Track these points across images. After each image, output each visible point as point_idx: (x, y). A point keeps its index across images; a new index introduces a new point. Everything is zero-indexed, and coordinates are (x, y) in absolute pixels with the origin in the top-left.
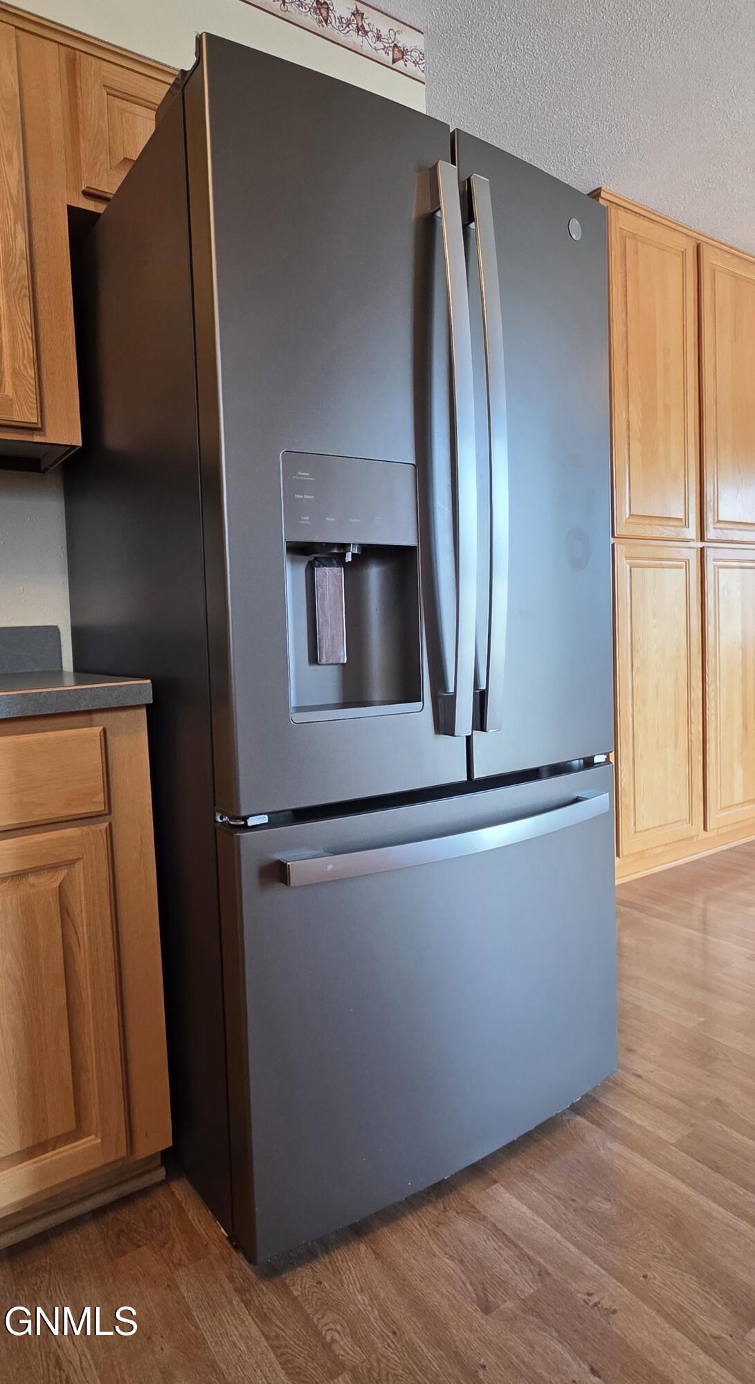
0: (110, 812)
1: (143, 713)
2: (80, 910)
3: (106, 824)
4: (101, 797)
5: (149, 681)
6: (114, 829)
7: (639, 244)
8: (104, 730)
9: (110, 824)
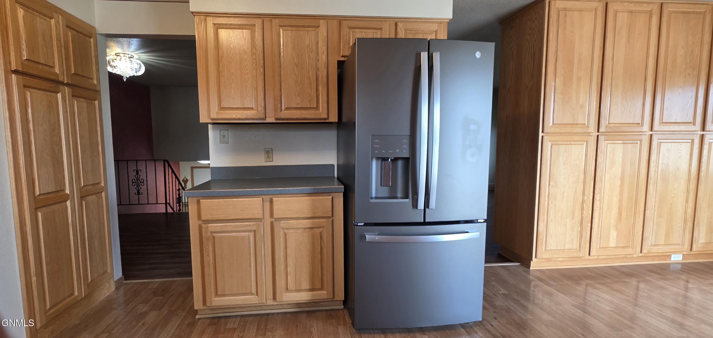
0: (333, 216)
1: (342, 193)
2: (325, 238)
3: (332, 220)
4: (331, 213)
5: (343, 186)
6: (334, 221)
8: (333, 197)
9: (333, 220)
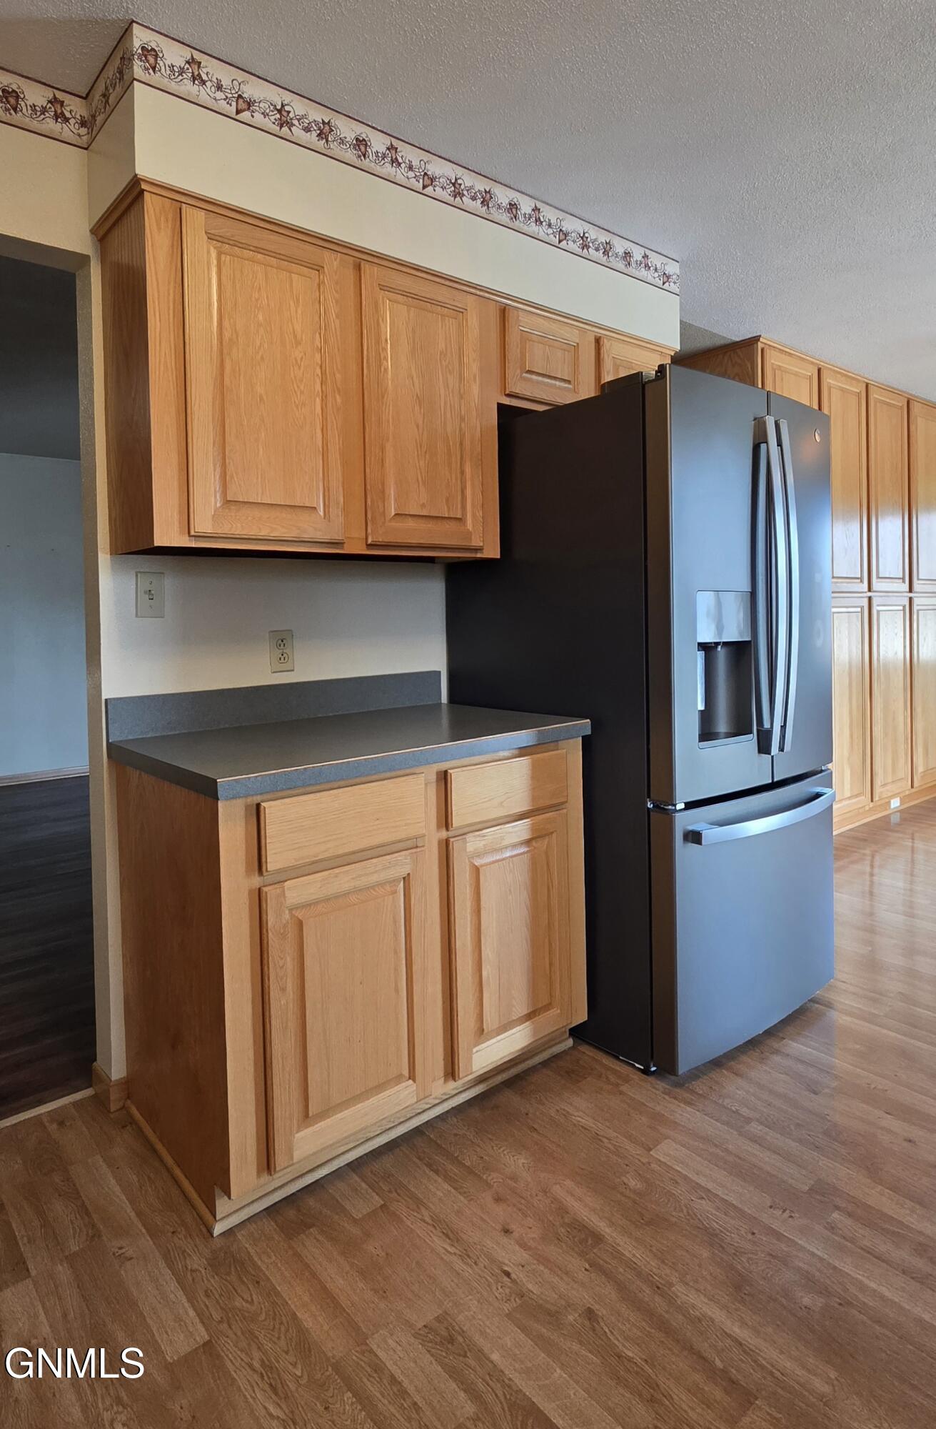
0: (567, 802)
1: (580, 740)
2: (554, 862)
4: (566, 793)
5: (589, 721)
6: (568, 814)
7: (784, 373)
8: (567, 752)
9: (567, 810)
